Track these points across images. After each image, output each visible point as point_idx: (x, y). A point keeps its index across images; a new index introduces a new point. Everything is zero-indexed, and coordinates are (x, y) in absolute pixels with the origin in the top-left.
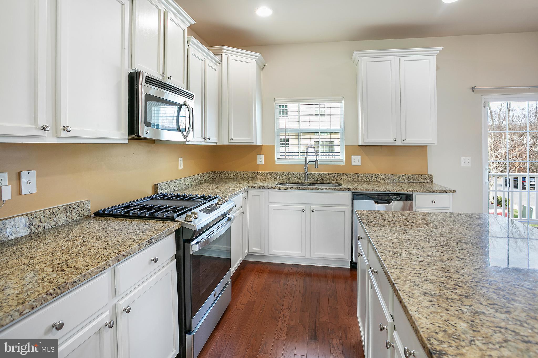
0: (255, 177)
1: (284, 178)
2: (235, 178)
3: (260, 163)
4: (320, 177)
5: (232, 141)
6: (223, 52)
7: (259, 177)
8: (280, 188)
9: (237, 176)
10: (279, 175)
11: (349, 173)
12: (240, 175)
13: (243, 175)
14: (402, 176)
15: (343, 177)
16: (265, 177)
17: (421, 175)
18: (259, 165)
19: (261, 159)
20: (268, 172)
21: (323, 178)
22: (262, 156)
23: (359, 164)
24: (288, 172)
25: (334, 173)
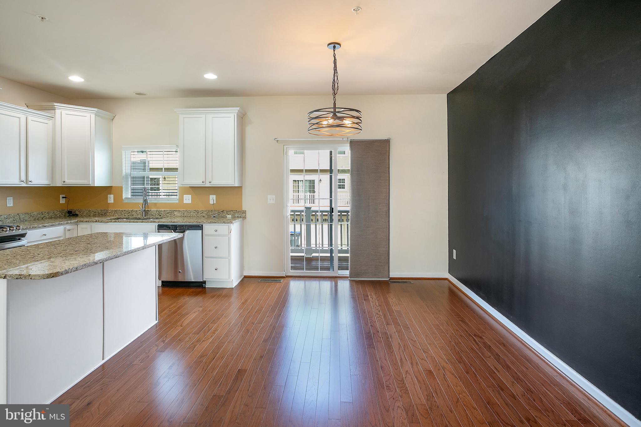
0: (105, 214)
1: (129, 214)
2: (88, 215)
3: (110, 202)
4: (158, 213)
5: (65, 183)
6: (55, 108)
7: (108, 214)
8: (102, 221)
9: (89, 213)
10: (125, 212)
11: (180, 210)
12: (93, 213)
13: (95, 212)
14: (222, 212)
15: (175, 213)
16: (113, 214)
17: (236, 211)
18: (109, 203)
19: (111, 199)
20: (116, 210)
21: (160, 214)
22: (112, 196)
23: (190, 202)
24: (132, 209)
25: (169, 210)
